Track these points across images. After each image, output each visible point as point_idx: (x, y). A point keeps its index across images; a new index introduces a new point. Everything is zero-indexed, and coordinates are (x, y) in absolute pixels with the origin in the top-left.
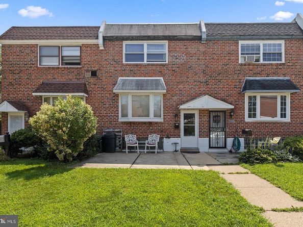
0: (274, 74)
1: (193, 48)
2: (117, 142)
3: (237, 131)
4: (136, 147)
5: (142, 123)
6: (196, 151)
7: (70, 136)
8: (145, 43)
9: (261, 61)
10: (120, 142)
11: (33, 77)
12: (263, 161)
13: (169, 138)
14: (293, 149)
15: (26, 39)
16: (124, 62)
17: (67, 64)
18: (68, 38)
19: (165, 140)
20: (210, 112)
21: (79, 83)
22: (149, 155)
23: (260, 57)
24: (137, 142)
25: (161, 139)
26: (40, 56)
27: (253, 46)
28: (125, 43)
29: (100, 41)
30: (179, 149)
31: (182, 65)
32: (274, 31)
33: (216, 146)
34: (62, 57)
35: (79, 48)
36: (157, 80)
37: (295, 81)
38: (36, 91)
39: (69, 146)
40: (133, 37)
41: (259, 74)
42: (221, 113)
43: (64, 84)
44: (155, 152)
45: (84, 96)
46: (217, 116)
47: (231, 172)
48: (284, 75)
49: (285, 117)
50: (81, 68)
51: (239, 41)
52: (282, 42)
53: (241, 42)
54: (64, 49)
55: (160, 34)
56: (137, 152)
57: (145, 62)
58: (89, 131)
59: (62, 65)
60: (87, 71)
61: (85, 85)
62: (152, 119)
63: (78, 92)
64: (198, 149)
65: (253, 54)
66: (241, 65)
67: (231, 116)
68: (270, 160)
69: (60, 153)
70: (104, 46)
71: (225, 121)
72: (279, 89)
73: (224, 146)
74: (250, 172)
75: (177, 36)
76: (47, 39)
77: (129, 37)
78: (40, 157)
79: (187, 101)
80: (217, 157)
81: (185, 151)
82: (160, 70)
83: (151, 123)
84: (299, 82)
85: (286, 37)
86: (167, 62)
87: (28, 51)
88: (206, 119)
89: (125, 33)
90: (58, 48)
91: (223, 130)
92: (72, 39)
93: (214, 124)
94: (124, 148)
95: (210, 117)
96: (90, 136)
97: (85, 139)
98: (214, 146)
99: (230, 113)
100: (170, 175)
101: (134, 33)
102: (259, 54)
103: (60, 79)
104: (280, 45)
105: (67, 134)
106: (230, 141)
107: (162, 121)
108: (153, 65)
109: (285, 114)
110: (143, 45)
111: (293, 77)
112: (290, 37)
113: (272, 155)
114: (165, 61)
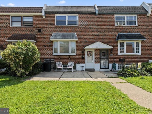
0: (132, 31)
1: (91, 18)
2: (52, 66)
3: (114, 60)
4: (62, 68)
5: (65, 56)
6: (93, 71)
7: (24, 62)
8: (67, 15)
9: (126, 25)
10: (53, 66)
11: (7, 32)
12: (132, 75)
13: (79, 64)
14: (147, 69)
15: (4, 13)
16: (56, 25)
17: (26, 26)
18: (26, 12)
19: (77, 65)
20: (100, 50)
21: (32, 35)
22: (68, 73)
23: (125, 23)
24: (63, 66)
25: (75, 64)
26: (11, 22)
27: (121, 17)
28: (56, 15)
29: (43, 14)
30: (85, 70)
31: (86, 26)
32: (132, 10)
33: (104, 68)
34: (23, 22)
35: (32, 18)
36: (73, 34)
37: (143, 34)
38: (8, 39)
39: (23, 68)
40: (60, 12)
41: (125, 31)
42: (106, 51)
43: (24, 36)
44: (72, 71)
45: (34, 42)
46: (104, 52)
47: (117, 82)
48: (138, 32)
49: (138, 53)
50: (33, 28)
51: (115, 15)
52: (136, 16)
53: (115, 16)
54: (24, 18)
55: (74, 11)
56: (62, 71)
57: (67, 25)
58: (36, 60)
59: (23, 26)
60: (36, 29)
61: (35, 36)
62: (70, 54)
63: (31, 40)
64: (94, 69)
65: (122, 21)
66: (116, 26)
67: (111, 52)
68: (136, 75)
69: (19, 72)
70: (45, 17)
71: (108, 55)
72: (136, 38)
73: (107, 68)
74: (127, 82)
75: (83, 12)
76: (15, 13)
77: (58, 12)
78: (8, 74)
79: (88, 45)
80: (105, 74)
81: (87, 70)
82: (74, 29)
83: (69, 56)
84: (145, 35)
85: (138, 13)
86: (78, 25)
87: (5, 19)
88: (98, 54)
89: (56, 10)
90: (21, 17)
91: (107, 59)
92: (28, 13)
93: (102, 56)
94: (56, 69)
95: (100, 53)
96: (36, 62)
97: (33, 64)
98: (102, 68)
99: (111, 51)
100: (82, 84)
101: (61, 10)
102: (125, 21)
103: (21, 33)
104: (135, 17)
105: (22, 61)
106: (111, 65)
107: (76, 55)
108: (71, 26)
109: (138, 51)
110: (65, 16)
111: (142, 33)
112: (140, 13)
113: (136, 72)
114: (77, 25)
